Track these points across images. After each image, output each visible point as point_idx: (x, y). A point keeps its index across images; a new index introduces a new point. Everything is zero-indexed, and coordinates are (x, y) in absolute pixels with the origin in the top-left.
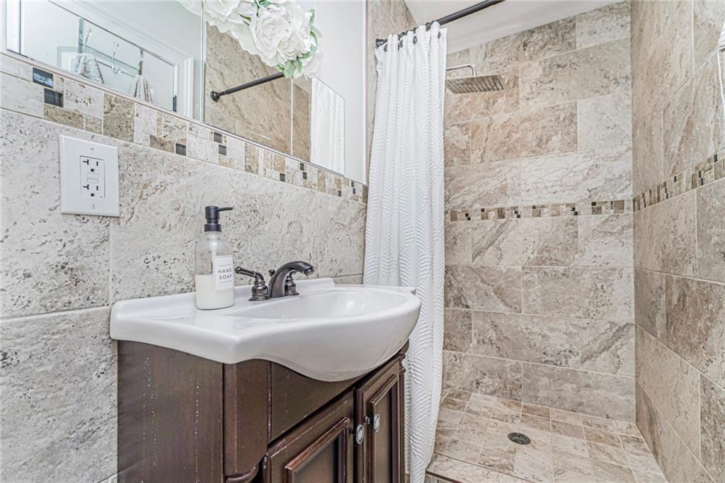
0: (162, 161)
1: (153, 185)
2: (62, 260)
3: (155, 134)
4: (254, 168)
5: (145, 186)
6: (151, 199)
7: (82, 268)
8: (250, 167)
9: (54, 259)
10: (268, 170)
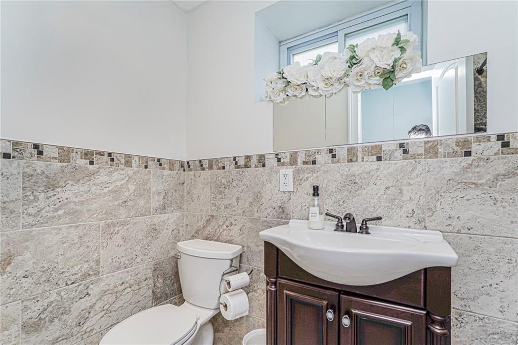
0: (307, 169)
1: (304, 179)
2: (281, 205)
3: (304, 160)
4: (354, 159)
5: (301, 180)
6: (303, 184)
7: (285, 208)
8: (351, 160)
9: (279, 205)
10: (365, 158)
